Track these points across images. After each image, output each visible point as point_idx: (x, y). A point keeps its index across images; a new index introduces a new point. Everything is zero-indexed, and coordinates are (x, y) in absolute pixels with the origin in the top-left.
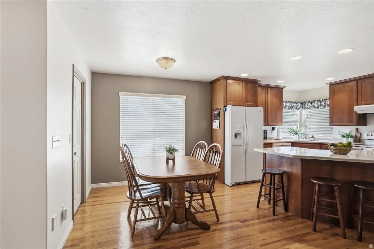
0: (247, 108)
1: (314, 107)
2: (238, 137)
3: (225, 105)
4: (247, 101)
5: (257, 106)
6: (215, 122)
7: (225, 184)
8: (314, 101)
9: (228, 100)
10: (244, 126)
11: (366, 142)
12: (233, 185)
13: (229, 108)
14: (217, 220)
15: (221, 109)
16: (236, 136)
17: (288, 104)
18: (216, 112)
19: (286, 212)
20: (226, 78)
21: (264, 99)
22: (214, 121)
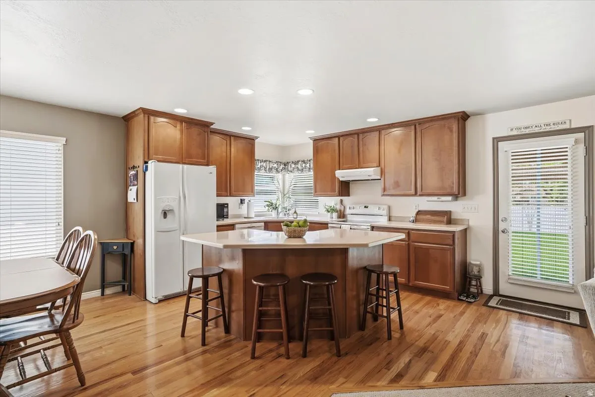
0: (185, 166)
1: (298, 169)
2: (169, 216)
3: (146, 160)
4: (189, 156)
5: (208, 165)
6: (130, 190)
7: (146, 300)
8: (298, 162)
9: (151, 152)
10: (180, 197)
11: (349, 218)
12: (160, 301)
13: (151, 164)
14: (80, 384)
15: (139, 167)
16: (165, 214)
17: (264, 164)
18: (132, 172)
19: (227, 335)
20: (149, 113)
21: (224, 154)
22: (130, 188)
